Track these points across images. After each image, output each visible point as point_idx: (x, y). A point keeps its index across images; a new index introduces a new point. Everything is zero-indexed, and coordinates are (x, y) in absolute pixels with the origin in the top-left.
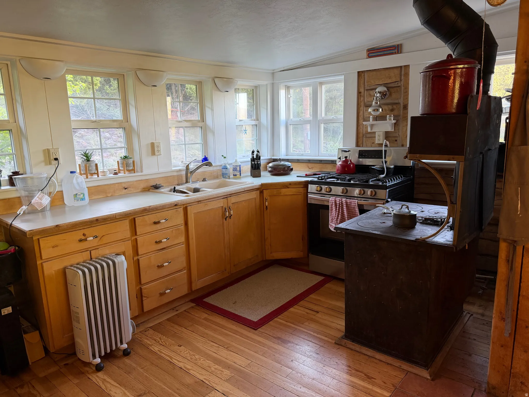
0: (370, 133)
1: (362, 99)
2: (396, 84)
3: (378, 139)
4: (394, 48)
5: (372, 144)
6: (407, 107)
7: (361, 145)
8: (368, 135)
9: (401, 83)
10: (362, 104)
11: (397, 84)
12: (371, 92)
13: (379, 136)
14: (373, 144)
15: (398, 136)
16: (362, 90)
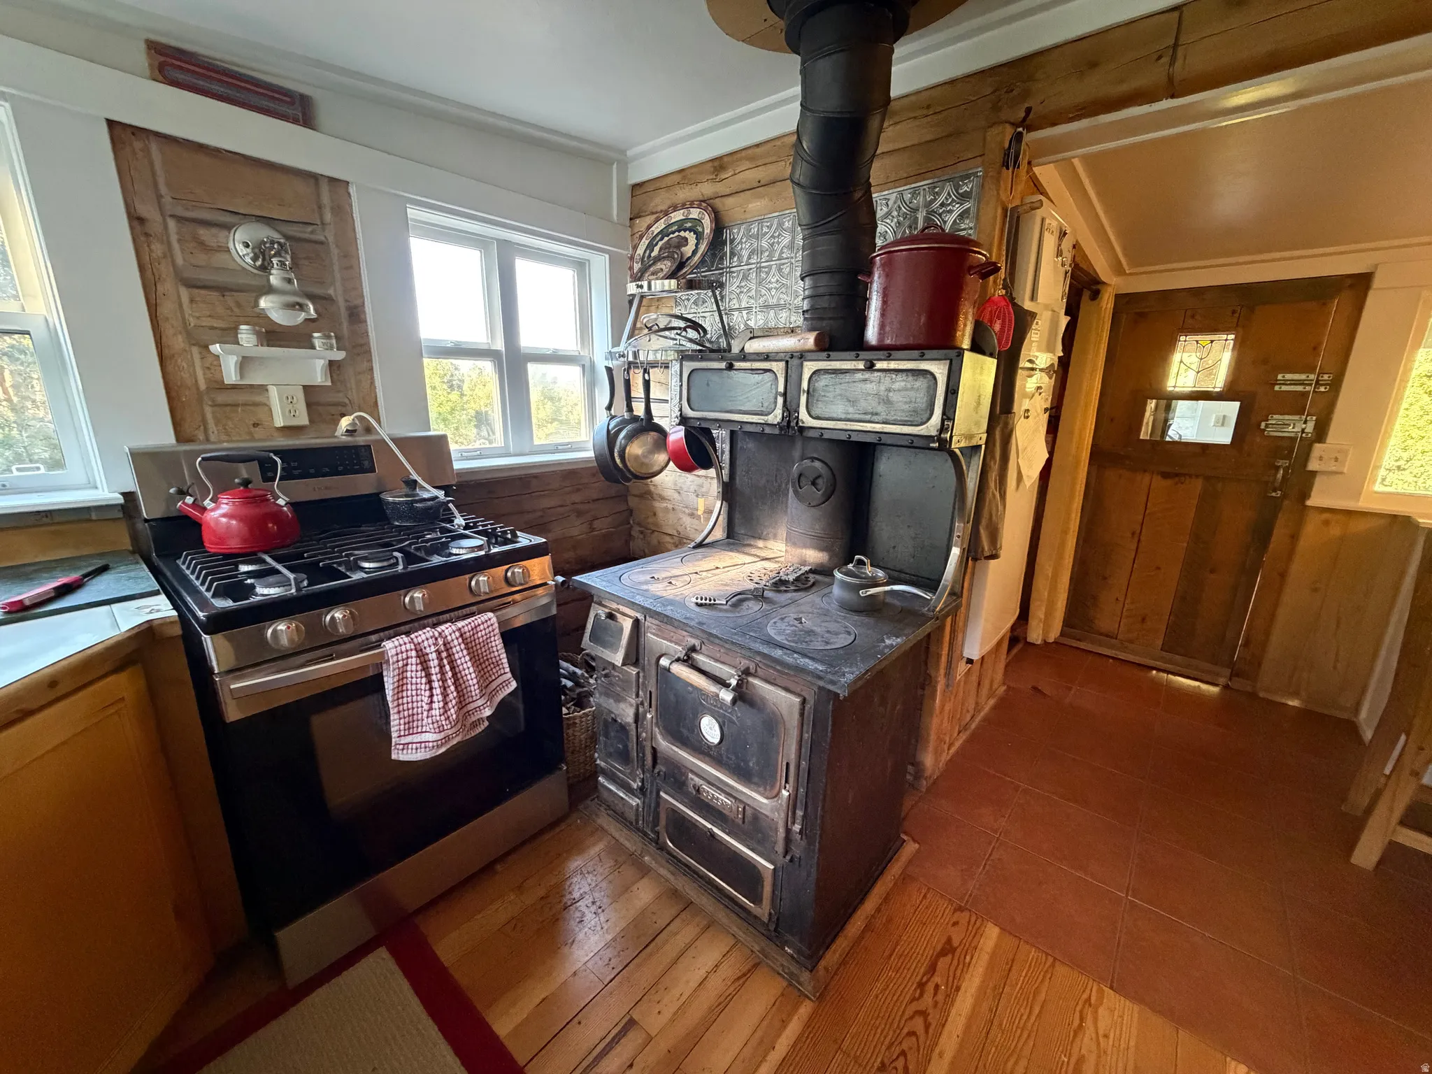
0: (234, 387)
1: (158, 249)
2: (305, 232)
3: (287, 410)
4: (288, 99)
5: (252, 429)
6: (362, 316)
7: (201, 437)
8: (221, 398)
9: (326, 235)
10: (165, 269)
11: (312, 232)
12: (204, 233)
13: (290, 400)
14: (257, 429)
15: (347, 402)
16: (147, 210)
